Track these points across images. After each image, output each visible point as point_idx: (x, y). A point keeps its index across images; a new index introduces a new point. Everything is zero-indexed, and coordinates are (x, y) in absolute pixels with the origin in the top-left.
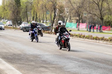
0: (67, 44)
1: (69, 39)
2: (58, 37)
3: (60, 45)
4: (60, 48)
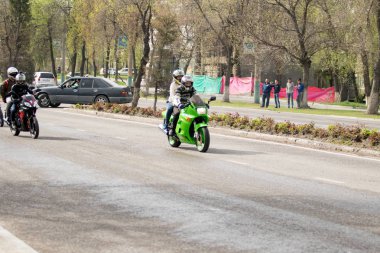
0: (32, 121)
1: (35, 109)
2: (11, 104)
3: (15, 124)
4: (14, 132)
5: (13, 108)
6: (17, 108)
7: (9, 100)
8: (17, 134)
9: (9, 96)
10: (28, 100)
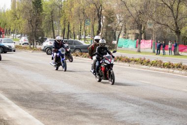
0: (110, 72)
1: (112, 65)
2: (95, 62)
3: (99, 75)
4: (98, 80)
5: (97, 64)
6: (100, 64)
7: (94, 58)
8: (100, 81)
9: (94, 55)
10: (107, 58)
